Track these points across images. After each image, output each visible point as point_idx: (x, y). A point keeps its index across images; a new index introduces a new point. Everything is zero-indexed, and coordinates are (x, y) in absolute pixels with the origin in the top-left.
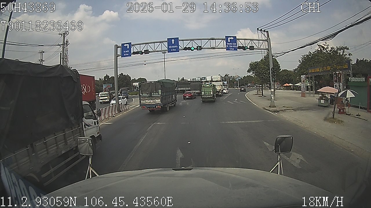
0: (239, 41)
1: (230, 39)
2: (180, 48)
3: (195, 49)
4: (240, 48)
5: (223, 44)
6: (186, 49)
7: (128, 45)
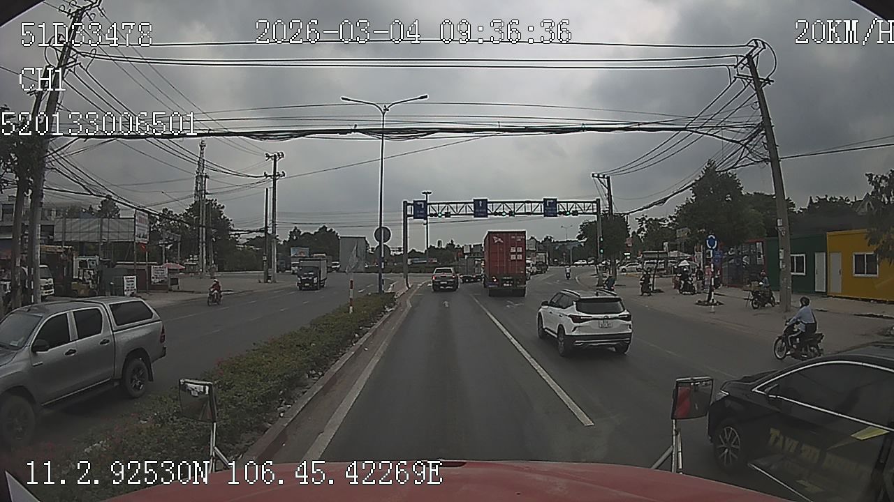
0: (560, 207)
1: (549, 203)
2: (489, 212)
3: (507, 214)
4: (560, 213)
5: (540, 208)
6: (496, 214)
7: (422, 203)
